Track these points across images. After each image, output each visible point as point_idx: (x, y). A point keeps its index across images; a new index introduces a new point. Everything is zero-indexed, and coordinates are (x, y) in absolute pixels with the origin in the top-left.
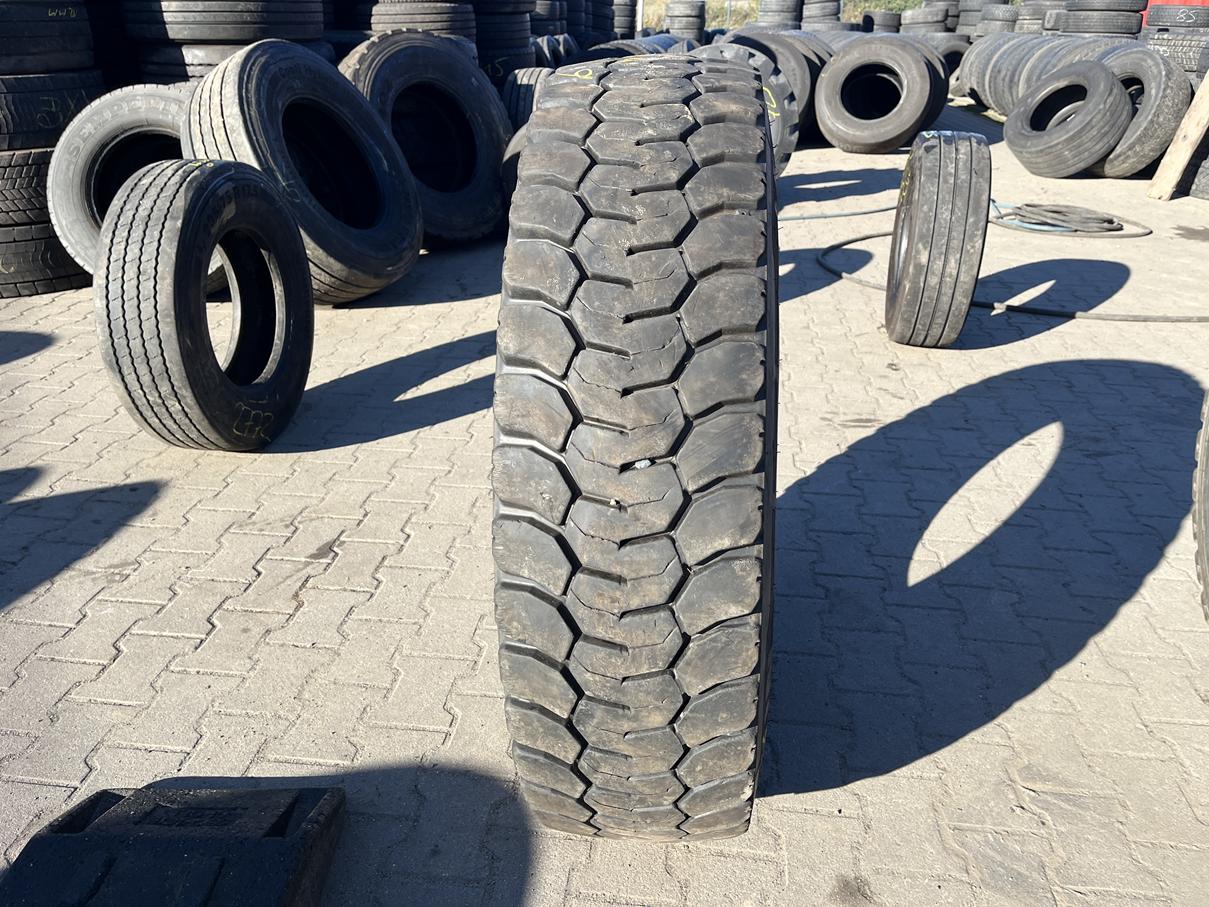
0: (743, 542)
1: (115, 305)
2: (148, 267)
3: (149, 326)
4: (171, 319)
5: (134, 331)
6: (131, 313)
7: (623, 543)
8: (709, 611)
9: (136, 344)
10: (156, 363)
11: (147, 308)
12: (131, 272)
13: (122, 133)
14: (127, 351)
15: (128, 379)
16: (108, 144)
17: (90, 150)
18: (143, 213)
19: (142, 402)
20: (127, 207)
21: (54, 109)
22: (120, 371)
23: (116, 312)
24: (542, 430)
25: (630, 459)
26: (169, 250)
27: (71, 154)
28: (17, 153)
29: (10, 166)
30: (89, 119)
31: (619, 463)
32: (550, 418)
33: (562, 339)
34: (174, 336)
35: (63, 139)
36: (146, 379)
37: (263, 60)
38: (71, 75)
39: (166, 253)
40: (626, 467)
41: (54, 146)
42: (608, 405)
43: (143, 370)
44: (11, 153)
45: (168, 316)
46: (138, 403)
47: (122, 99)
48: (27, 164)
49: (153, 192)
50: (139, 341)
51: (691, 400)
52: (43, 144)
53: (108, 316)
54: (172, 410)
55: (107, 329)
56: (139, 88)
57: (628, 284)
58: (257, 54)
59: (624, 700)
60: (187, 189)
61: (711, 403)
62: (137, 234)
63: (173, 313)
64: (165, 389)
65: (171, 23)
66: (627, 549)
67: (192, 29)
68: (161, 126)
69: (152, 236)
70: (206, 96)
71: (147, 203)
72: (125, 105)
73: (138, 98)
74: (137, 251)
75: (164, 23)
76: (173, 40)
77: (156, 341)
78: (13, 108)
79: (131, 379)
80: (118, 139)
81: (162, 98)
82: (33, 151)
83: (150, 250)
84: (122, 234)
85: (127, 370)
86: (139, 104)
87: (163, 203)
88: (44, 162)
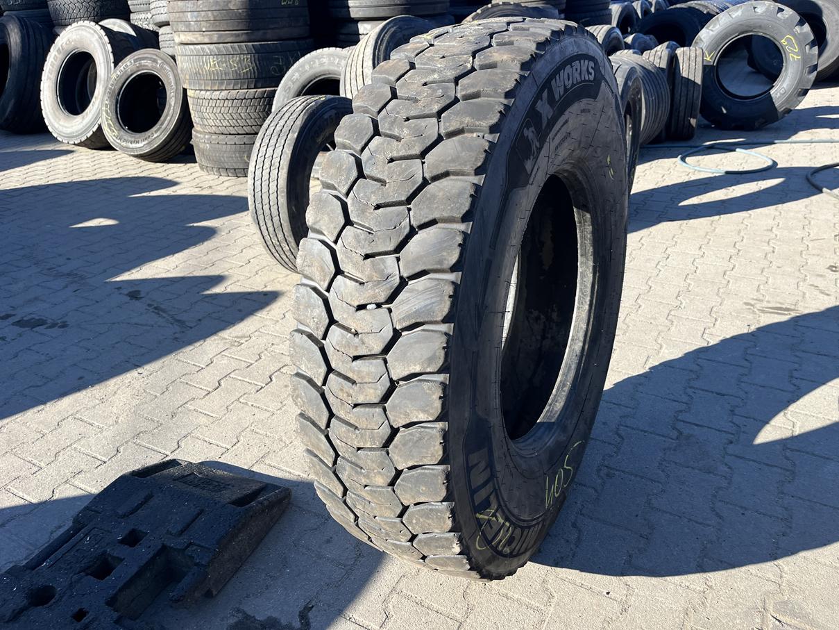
0: (429, 370)
1: (258, 183)
2: (276, 161)
3: (273, 197)
4: (284, 194)
5: (266, 201)
6: (265, 189)
7: (356, 358)
8: (407, 415)
9: (266, 207)
10: (276, 219)
11: (273, 185)
12: (267, 165)
13: (314, 79)
14: (262, 211)
15: (262, 228)
16: (306, 86)
17: (296, 89)
18: (278, 128)
19: (269, 243)
20: (272, 125)
21: (281, 64)
22: (259, 224)
23: (258, 189)
24: (317, 276)
25: (362, 302)
26: (288, 152)
27: (285, 91)
28: (259, 90)
29: (254, 98)
30: (297, 70)
31: (356, 304)
32: (322, 270)
33: (337, 218)
34: (285, 204)
35: (282, 82)
36: (271, 229)
37: (393, 29)
38: (292, 42)
39: (287, 154)
40: (361, 307)
41: (277, 87)
42: (355, 264)
43: (269, 224)
44: (255, 90)
45: (283, 192)
46: (268, 243)
47: (316, 57)
48: (263, 97)
49: (287, 115)
50: (268, 206)
51: (406, 266)
52: (274, 85)
53: (254, 190)
54: (284, 249)
55: (253, 198)
56: (326, 50)
57: (383, 183)
58: (390, 26)
59: (360, 463)
60: (305, 113)
61: (418, 270)
62: (273, 141)
63: (285, 190)
64: (280, 236)
65: (353, 7)
66: (358, 362)
67: (363, 10)
68: (335, 74)
69: (281, 142)
70: (356, 55)
71: (282, 122)
72: (317, 61)
73: (325, 56)
74: (272, 151)
75: (349, 7)
76: (353, 18)
77: (276, 207)
78: (258, 63)
79: (264, 228)
80: (312, 83)
81: (338, 56)
82: (267, 89)
83: (278, 151)
84: (266, 140)
85: (262, 223)
86: (325, 60)
87: (290, 123)
88: (271, 96)
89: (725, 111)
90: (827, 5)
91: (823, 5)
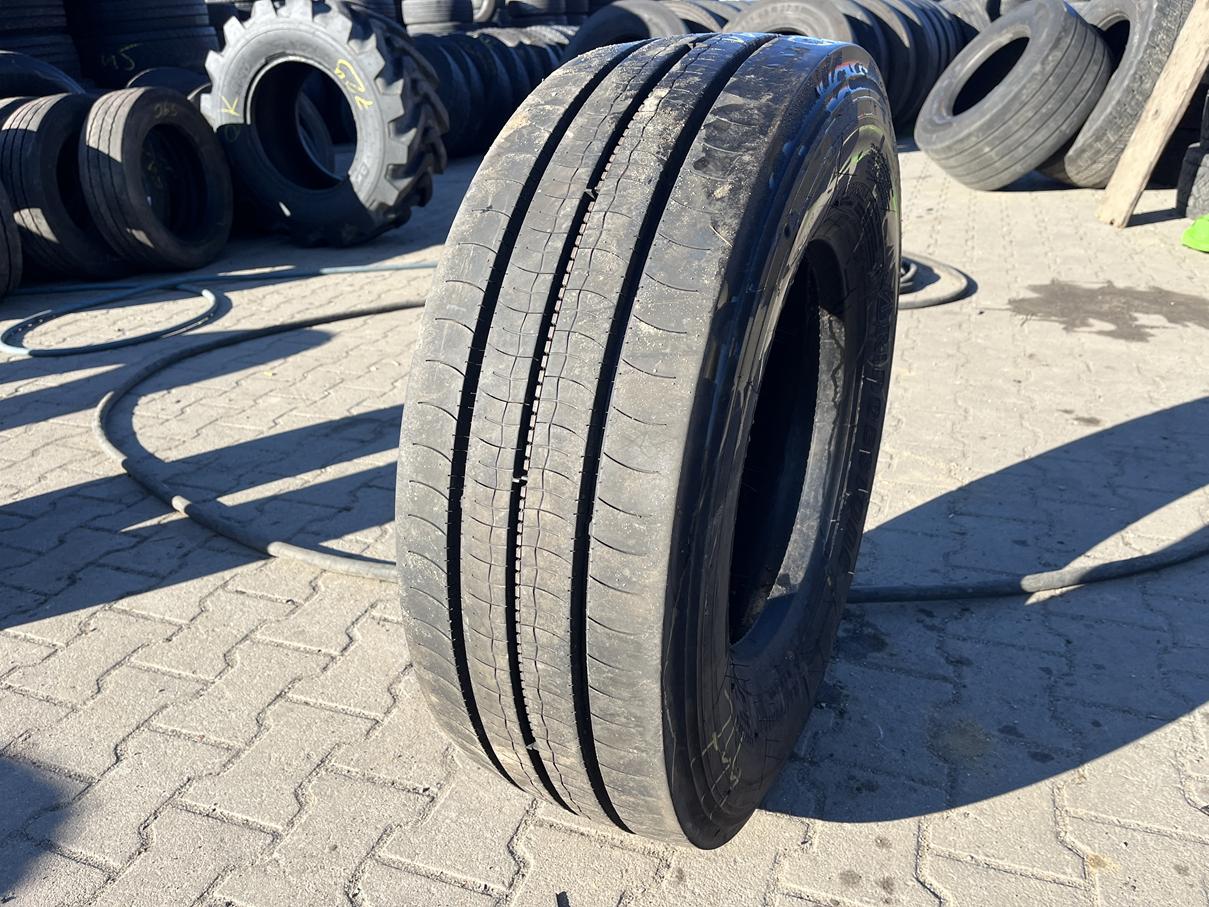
89: (287, 212)
90: (656, 19)
91: (650, 20)
